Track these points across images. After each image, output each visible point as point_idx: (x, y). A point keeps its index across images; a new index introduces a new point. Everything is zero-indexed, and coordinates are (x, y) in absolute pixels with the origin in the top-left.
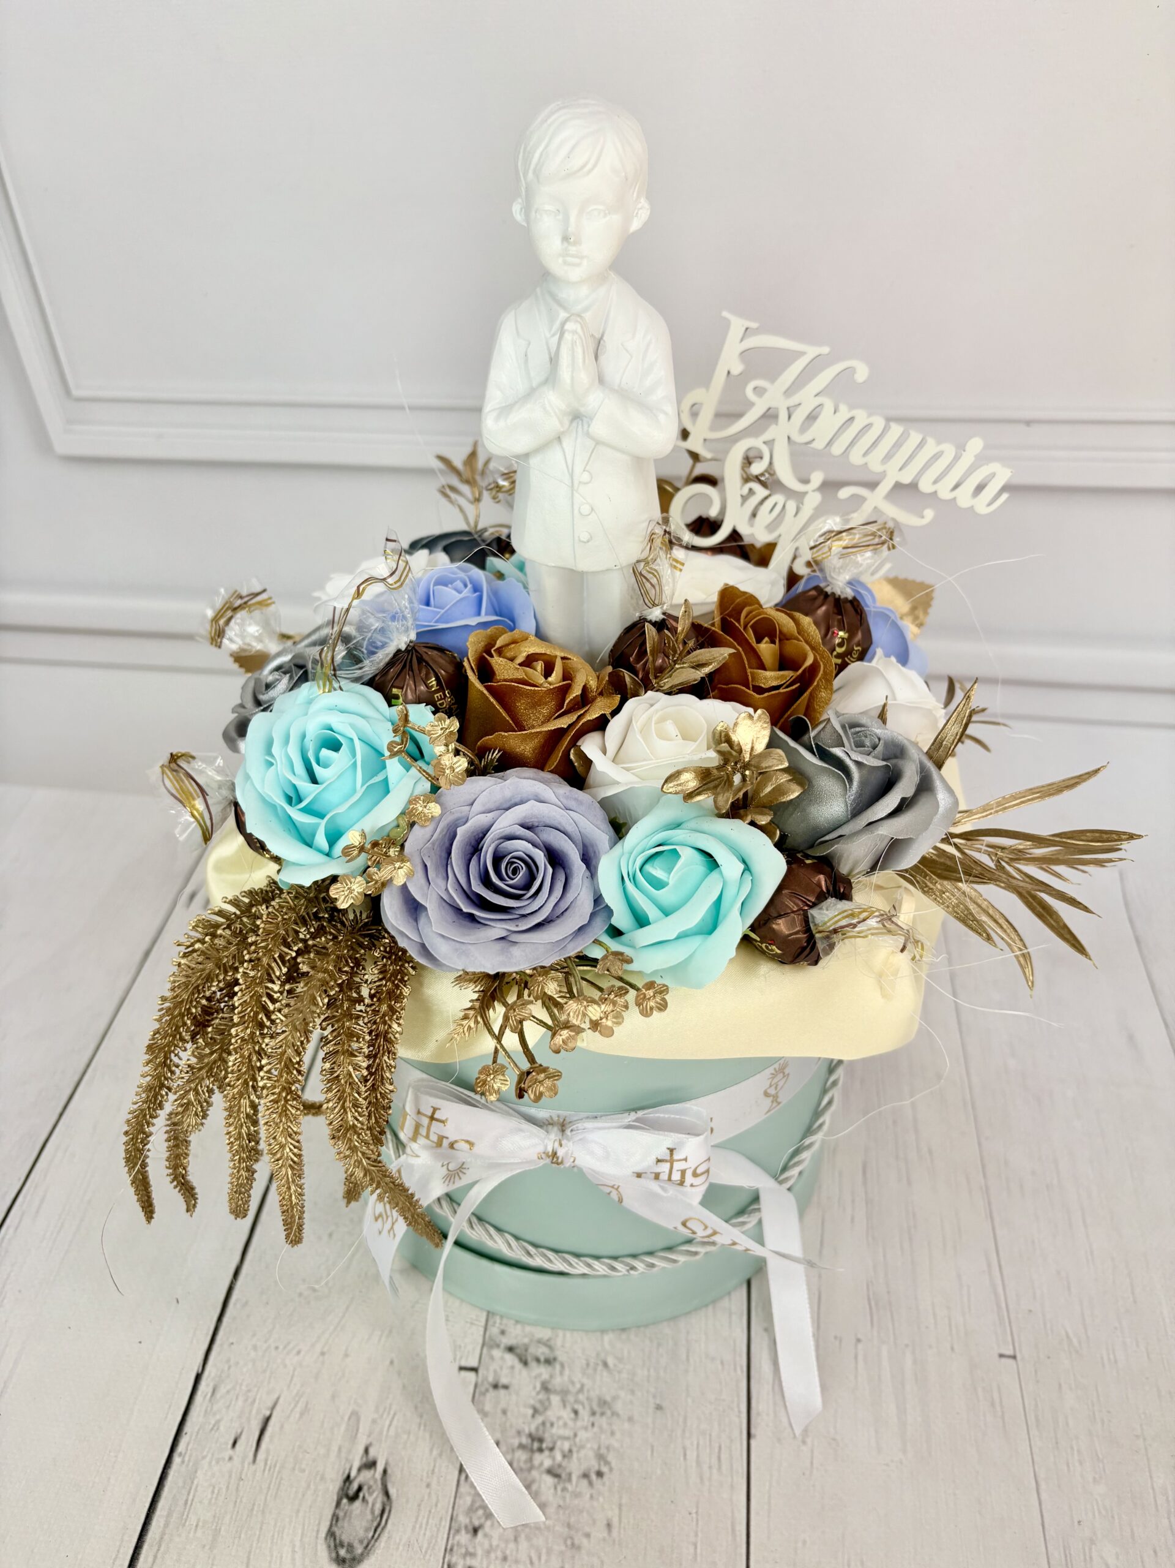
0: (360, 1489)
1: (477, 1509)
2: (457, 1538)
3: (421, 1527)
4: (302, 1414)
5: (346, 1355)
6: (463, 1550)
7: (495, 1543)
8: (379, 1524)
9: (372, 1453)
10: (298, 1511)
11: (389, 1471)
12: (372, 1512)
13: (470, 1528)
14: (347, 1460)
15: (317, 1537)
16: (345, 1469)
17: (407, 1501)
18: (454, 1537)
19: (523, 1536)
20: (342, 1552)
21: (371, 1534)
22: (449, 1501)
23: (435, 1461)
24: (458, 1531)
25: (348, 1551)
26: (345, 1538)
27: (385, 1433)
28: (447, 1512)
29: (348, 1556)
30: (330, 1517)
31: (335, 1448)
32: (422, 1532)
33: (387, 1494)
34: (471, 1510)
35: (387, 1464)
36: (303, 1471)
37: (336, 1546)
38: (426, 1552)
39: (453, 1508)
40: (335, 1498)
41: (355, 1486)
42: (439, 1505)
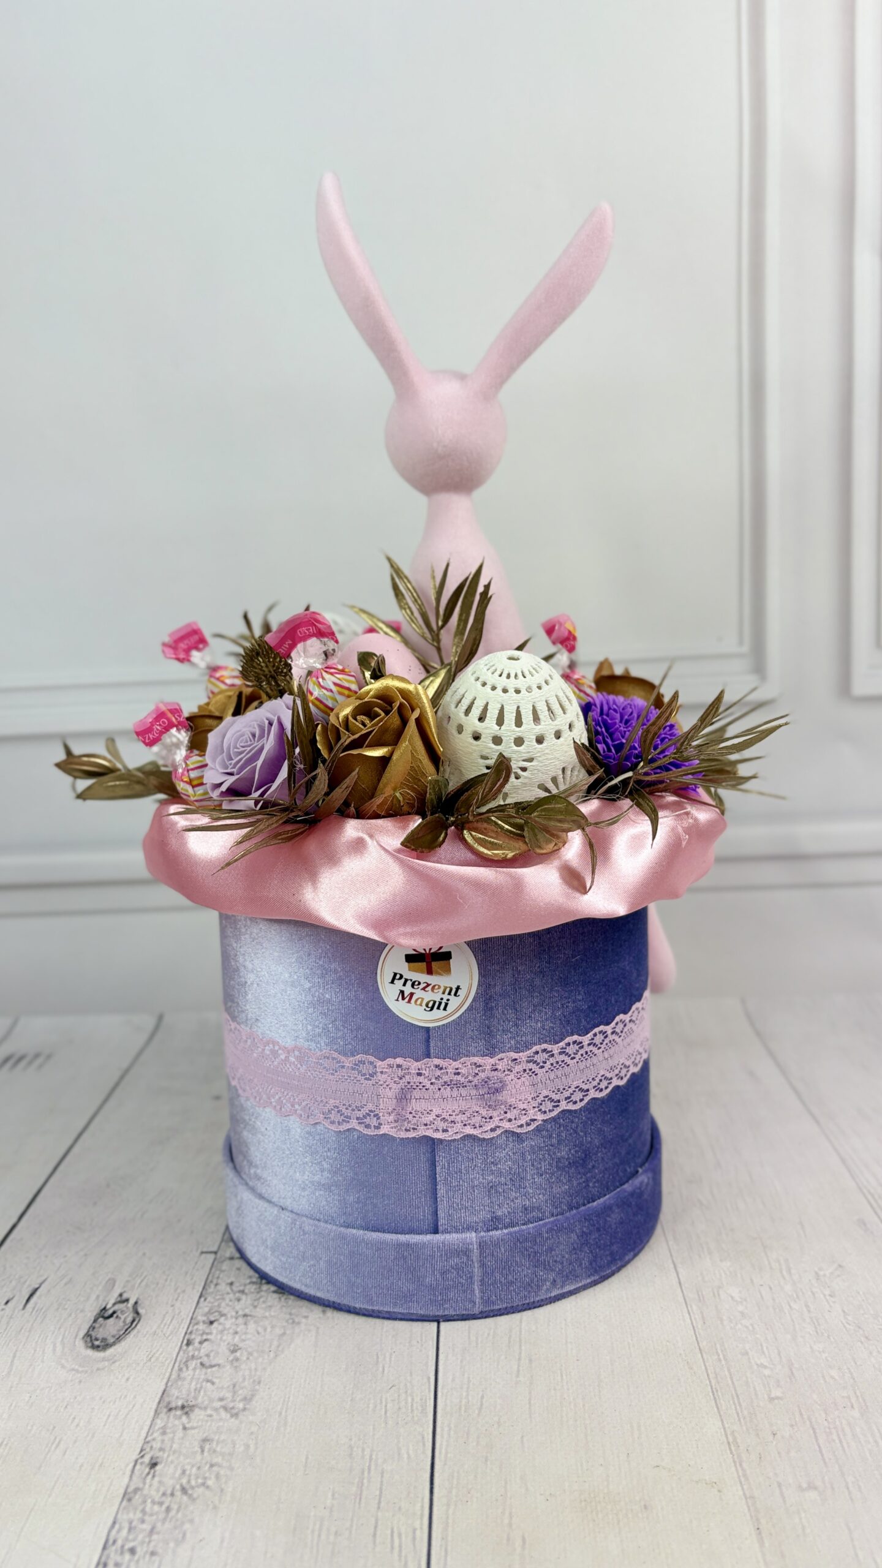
0: (114, 1312)
1: (213, 1313)
2: (196, 1327)
3: (165, 1326)
4: (66, 1284)
5: (106, 1254)
6: (201, 1332)
7: (227, 1326)
8: (129, 1327)
9: (125, 1296)
10: (60, 1328)
11: (140, 1302)
12: (124, 1322)
13: (207, 1321)
14: (104, 1300)
15: (76, 1338)
16: (101, 1305)
17: (154, 1315)
18: (193, 1326)
19: (252, 1322)
20: (97, 1343)
21: (122, 1333)
22: (190, 1312)
23: (179, 1294)
24: (197, 1324)
25: (102, 1342)
26: (100, 1336)
27: (137, 1286)
28: (188, 1316)
29: (103, 1344)
30: (87, 1327)
31: (93, 1297)
32: (167, 1326)
33: (137, 1313)
34: (210, 1312)
35: (138, 1299)
36: (66, 1309)
37: (91, 1340)
38: (169, 1336)
39: (193, 1313)
40: (93, 1319)
41: (110, 1312)
42: (182, 1314)
